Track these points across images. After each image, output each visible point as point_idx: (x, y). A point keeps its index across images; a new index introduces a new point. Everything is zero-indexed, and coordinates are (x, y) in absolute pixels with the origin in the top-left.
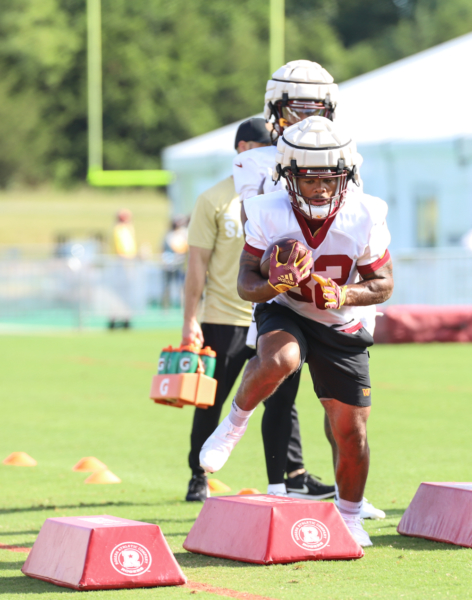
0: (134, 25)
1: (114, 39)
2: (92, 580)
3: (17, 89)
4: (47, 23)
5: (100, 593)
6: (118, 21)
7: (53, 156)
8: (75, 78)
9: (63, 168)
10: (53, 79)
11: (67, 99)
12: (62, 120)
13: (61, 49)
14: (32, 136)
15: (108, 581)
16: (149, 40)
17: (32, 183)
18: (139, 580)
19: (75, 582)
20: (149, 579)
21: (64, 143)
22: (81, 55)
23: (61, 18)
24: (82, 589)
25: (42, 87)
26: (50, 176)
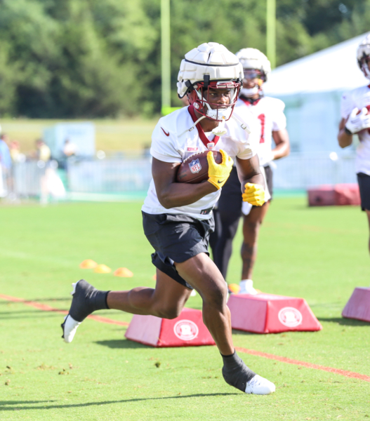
0: (189, 25)
1: (177, 32)
2: (163, 342)
3: (122, 62)
4: (139, 24)
5: (169, 350)
6: (180, 22)
7: (142, 100)
8: (154, 55)
9: (148, 107)
10: (142, 56)
11: (150, 67)
12: (147, 79)
13: (146, 39)
14: (130, 88)
15: (173, 342)
16: (197, 33)
17: (130, 115)
18: (191, 342)
19: (155, 343)
20: (197, 342)
21: (148, 93)
22: (158, 43)
23: (147, 21)
24: (158, 347)
25: (136, 61)
26: (140, 111)
